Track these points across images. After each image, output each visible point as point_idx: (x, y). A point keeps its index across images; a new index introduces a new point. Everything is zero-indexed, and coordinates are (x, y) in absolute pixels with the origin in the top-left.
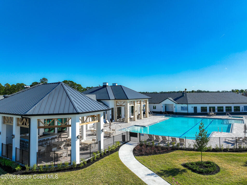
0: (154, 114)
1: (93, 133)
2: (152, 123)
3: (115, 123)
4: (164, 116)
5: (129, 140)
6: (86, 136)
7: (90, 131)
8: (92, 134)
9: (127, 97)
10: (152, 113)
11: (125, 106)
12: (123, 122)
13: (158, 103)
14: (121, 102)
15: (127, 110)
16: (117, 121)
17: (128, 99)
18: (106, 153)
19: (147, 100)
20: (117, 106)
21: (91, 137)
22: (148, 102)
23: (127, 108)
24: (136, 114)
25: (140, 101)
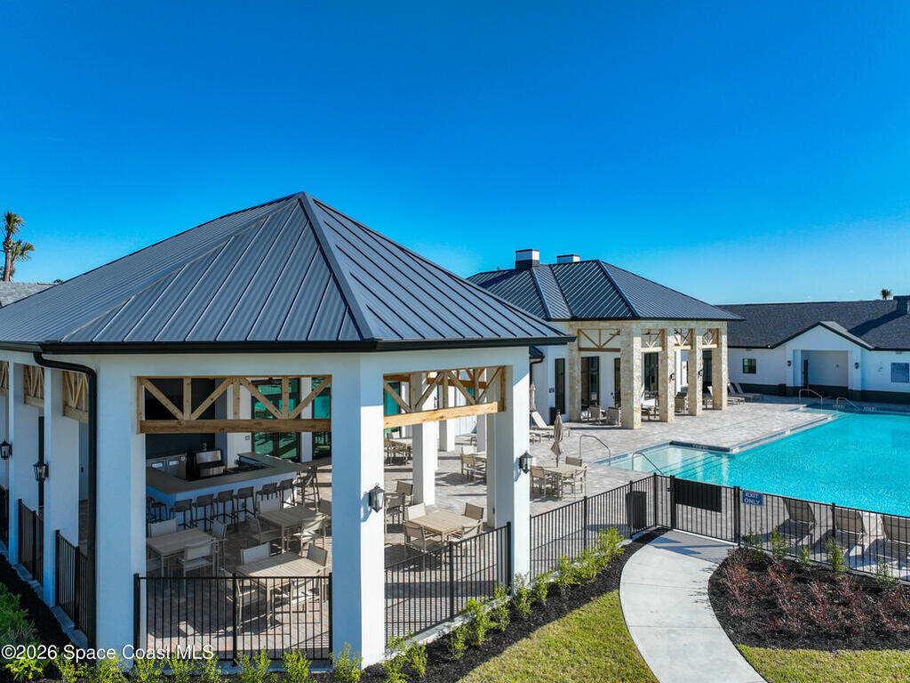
0: (751, 396)
1: (472, 473)
2: (758, 435)
3: (572, 429)
4: (801, 407)
5: (664, 520)
6: (434, 482)
7: (458, 458)
8: (465, 472)
9: (630, 309)
10: (739, 388)
11: (618, 350)
12: (609, 423)
13: (766, 347)
14: (600, 330)
15: (632, 371)
16: (579, 421)
17: (635, 317)
18: (544, 599)
19: (723, 326)
20: (580, 349)
21: (461, 488)
22: (724, 339)
23: (630, 361)
24: (671, 390)
25: (691, 331)
